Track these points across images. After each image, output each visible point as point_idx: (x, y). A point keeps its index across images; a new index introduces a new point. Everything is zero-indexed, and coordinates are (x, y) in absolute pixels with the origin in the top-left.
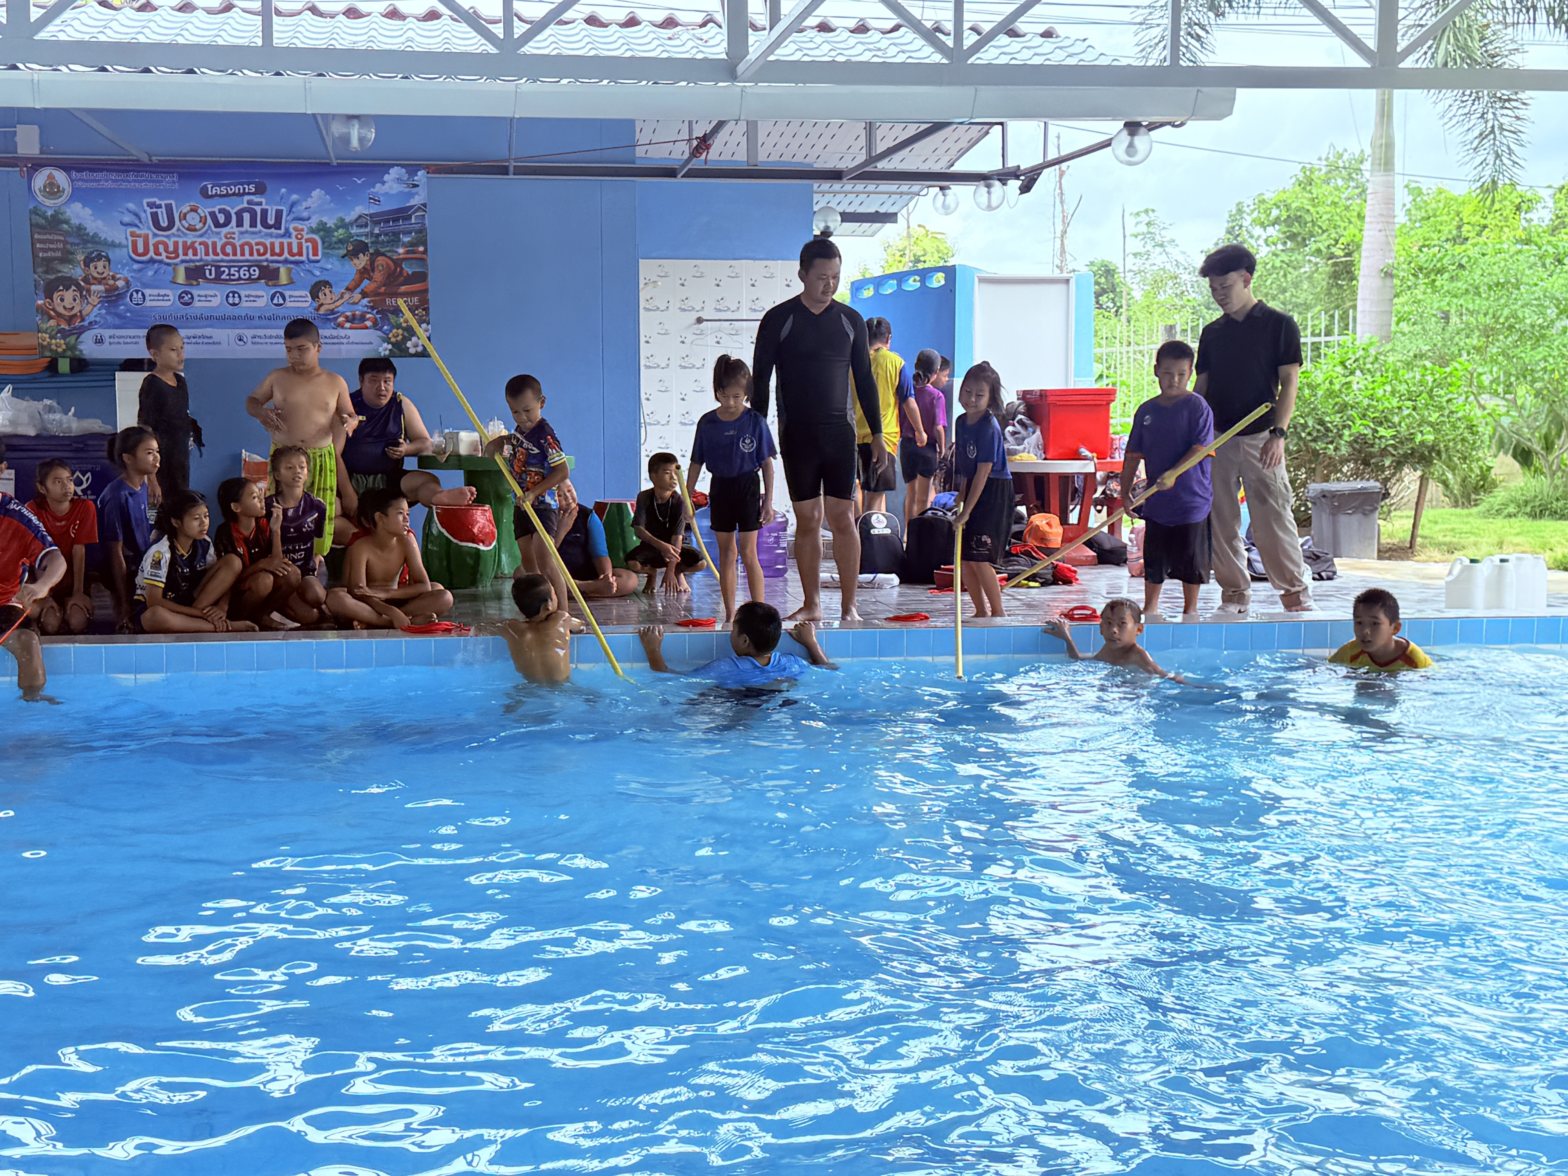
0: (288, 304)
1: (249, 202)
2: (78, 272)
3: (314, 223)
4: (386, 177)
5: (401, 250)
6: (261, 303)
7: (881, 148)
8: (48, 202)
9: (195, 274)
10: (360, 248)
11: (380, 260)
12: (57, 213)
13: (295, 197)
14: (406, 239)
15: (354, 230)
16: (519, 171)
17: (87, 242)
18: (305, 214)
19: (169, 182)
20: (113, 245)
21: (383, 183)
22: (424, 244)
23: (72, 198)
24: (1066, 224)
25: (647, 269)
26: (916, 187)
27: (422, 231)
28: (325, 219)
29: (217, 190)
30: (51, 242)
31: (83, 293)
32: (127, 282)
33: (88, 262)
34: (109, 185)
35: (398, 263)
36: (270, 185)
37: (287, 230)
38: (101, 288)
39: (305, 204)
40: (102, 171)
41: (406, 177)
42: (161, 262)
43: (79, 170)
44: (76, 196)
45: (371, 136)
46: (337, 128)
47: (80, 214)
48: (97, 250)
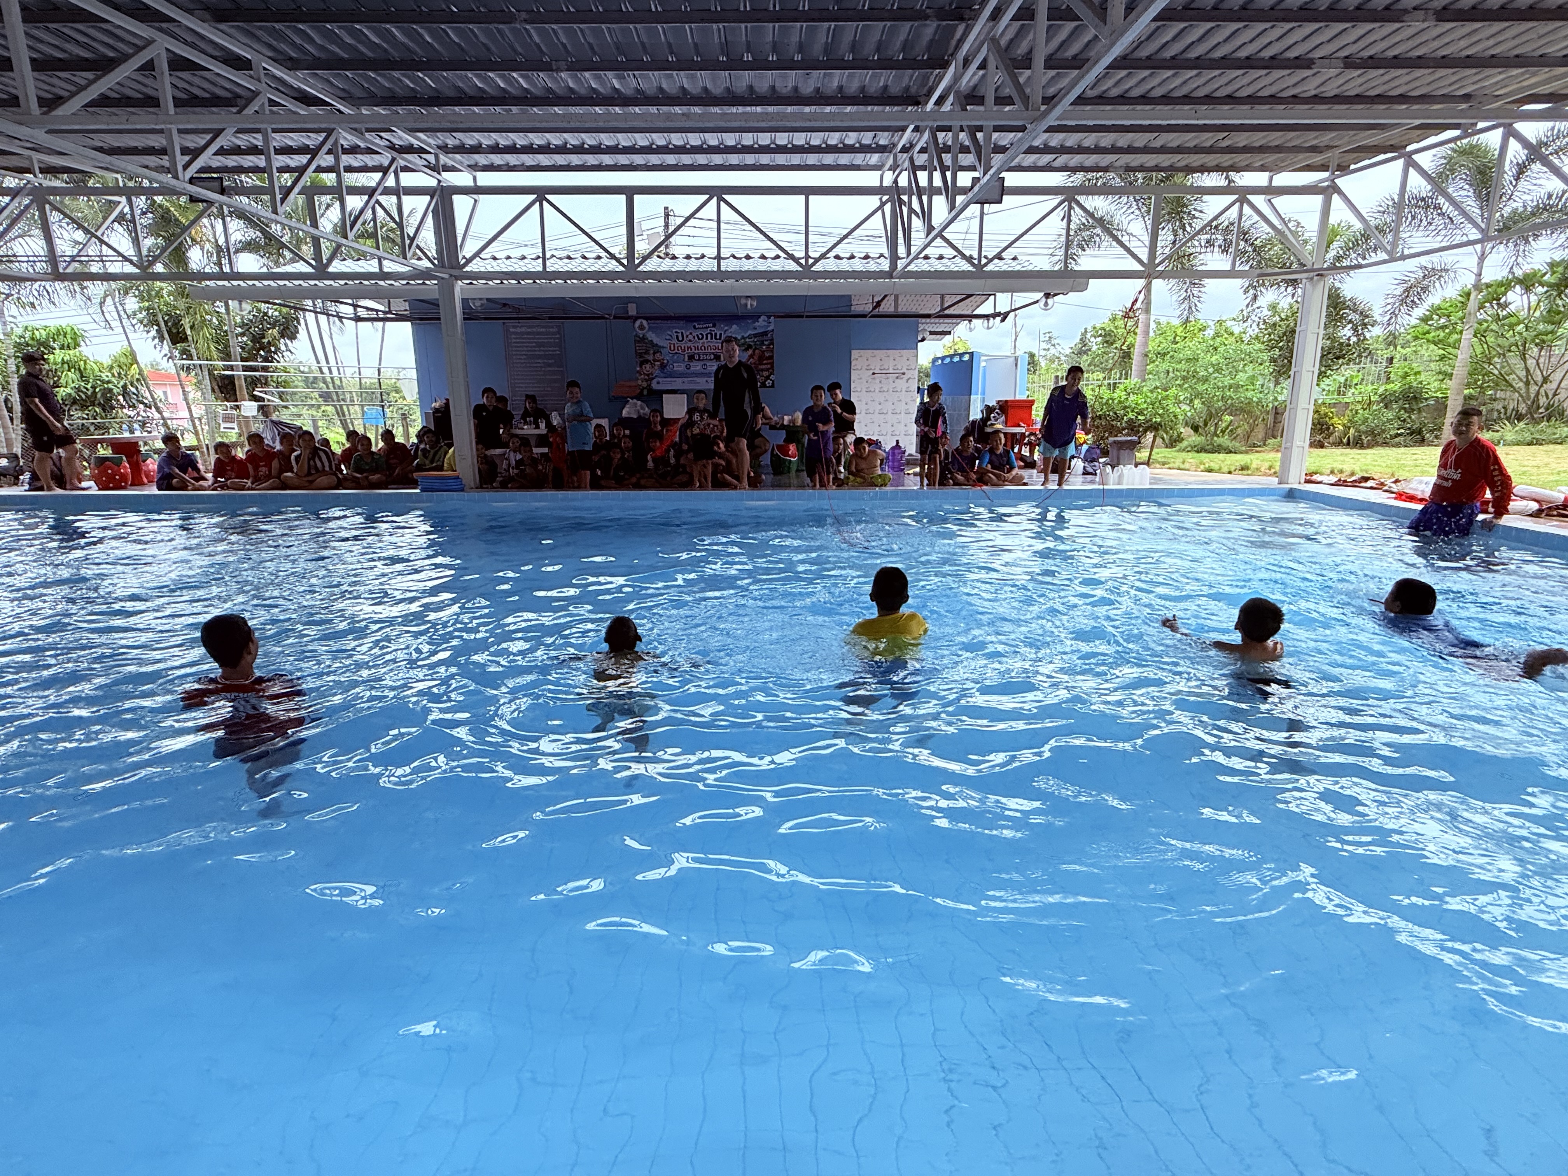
1: (710, 331)
2: (651, 358)
4: (760, 320)
5: (764, 348)
7: (946, 305)
8: (640, 332)
9: (691, 358)
10: (750, 347)
11: (757, 352)
12: (644, 336)
14: (767, 343)
16: (807, 317)
17: (654, 346)
19: (682, 323)
20: (663, 347)
21: (758, 322)
22: (773, 345)
24: (1017, 336)
25: (855, 354)
26: (959, 320)
27: (772, 340)
29: (699, 326)
30: (642, 347)
31: (653, 366)
32: (668, 361)
33: (654, 353)
34: (661, 325)
35: (763, 353)
40: (658, 320)
41: (766, 320)
42: (679, 353)
43: (651, 320)
44: (650, 329)
45: (755, 304)
46: (743, 301)
47: (651, 336)
48: (657, 349)
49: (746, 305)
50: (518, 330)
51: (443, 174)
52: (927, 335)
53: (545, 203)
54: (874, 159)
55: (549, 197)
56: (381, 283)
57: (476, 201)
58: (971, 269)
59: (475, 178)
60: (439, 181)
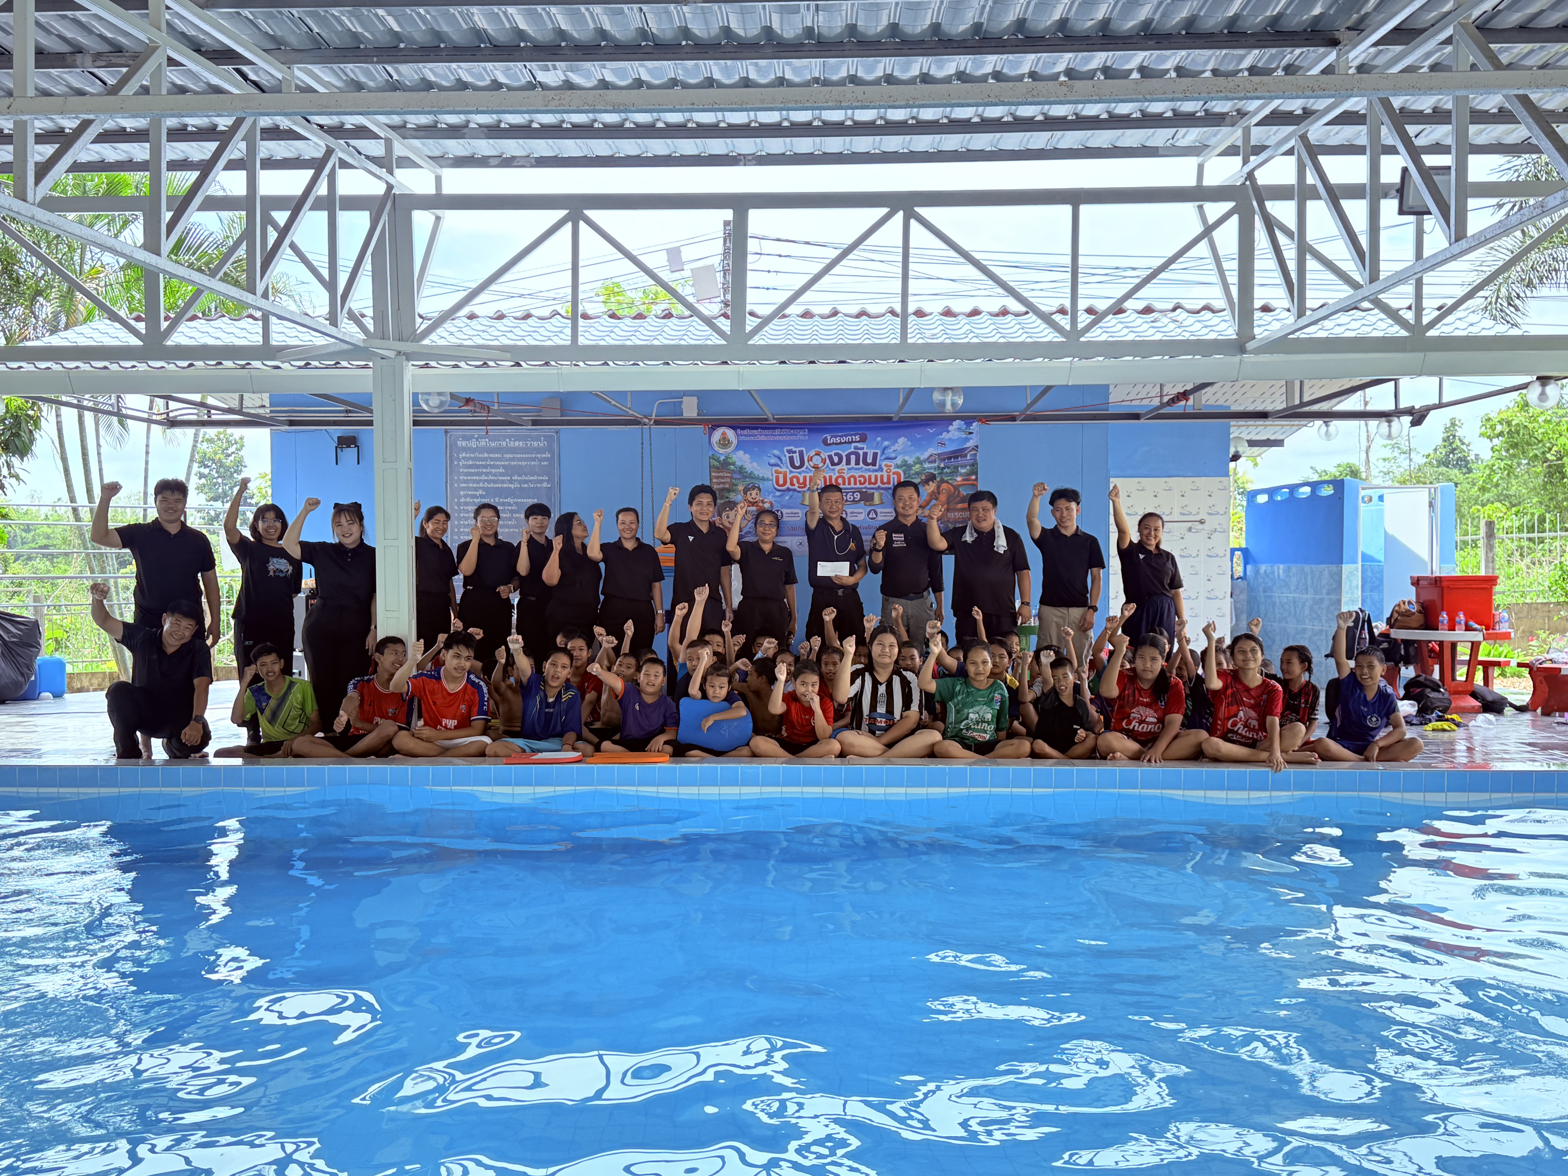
0: (880, 518)
1: (856, 448)
2: (739, 498)
3: (899, 461)
4: (950, 428)
5: (959, 479)
6: (861, 517)
8: (721, 451)
10: (930, 478)
11: (944, 486)
12: (727, 458)
13: (886, 443)
14: (963, 471)
15: (927, 465)
17: (745, 477)
18: (893, 455)
19: (802, 435)
20: (763, 479)
21: (948, 432)
22: (976, 474)
23: (738, 448)
26: (1303, 422)
27: (974, 465)
28: (906, 458)
29: (833, 440)
30: (723, 477)
32: (771, 504)
33: (746, 491)
34: (763, 438)
35: (956, 488)
36: (869, 435)
37: (880, 466)
38: (754, 508)
39: (893, 448)
40: (757, 428)
41: (964, 427)
42: (795, 490)
43: (743, 428)
44: (740, 446)
45: (960, 401)
46: (937, 396)
47: (741, 459)
48: (753, 484)
49: (943, 404)
50: (473, 444)
51: (398, 172)
52: (1243, 448)
53: (582, 223)
54: (1190, 136)
55: (589, 213)
56: (256, 364)
57: (438, 219)
58: (1404, 333)
59: (438, 180)
60: (390, 187)
